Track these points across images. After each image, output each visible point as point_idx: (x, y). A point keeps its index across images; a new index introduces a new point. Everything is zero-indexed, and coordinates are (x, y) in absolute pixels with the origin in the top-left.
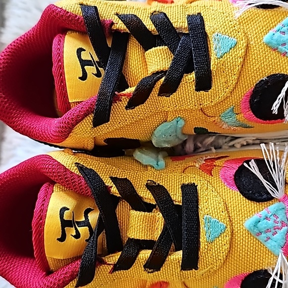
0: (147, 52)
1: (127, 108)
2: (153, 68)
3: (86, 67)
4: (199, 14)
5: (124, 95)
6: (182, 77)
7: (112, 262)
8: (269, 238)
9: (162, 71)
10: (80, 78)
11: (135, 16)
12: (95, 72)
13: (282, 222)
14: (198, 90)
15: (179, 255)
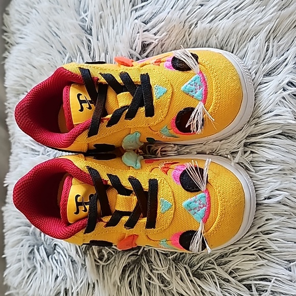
0: (118, 95)
1: (107, 126)
2: (121, 104)
3: (82, 104)
4: (147, 74)
5: (105, 119)
6: (138, 109)
7: (106, 221)
8: (196, 213)
9: (127, 106)
10: (79, 110)
11: (111, 75)
12: (88, 107)
13: (203, 204)
14: (147, 116)
15: (145, 220)
